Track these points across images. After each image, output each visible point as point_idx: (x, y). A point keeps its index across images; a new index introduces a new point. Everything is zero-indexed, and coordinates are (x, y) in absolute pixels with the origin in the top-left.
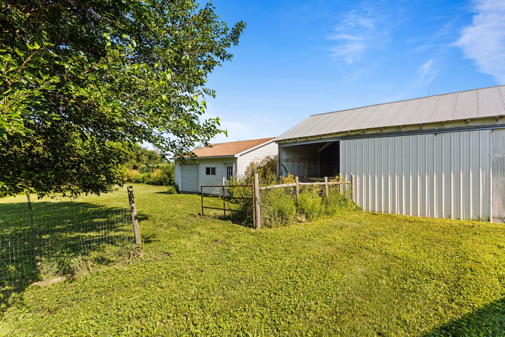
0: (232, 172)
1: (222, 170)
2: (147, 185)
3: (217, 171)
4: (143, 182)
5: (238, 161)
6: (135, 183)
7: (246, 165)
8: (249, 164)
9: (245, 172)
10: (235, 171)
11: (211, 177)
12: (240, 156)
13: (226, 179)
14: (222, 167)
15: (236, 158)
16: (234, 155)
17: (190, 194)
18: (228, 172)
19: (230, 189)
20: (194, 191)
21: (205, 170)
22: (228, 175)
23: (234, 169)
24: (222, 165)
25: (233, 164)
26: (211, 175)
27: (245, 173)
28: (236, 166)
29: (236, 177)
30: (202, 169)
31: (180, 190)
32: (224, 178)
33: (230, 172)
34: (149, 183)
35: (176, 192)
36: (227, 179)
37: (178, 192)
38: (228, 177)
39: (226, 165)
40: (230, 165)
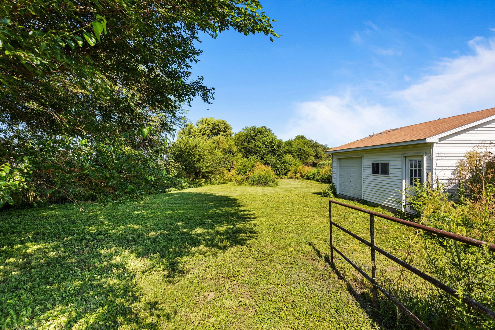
0: (420, 171)
1: (400, 167)
2: (315, 182)
3: (391, 169)
4: (313, 178)
5: (435, 150)
6: (306, 179)
7: (457, 158)
8: (463, 155)
9: (452, 171)
10: (427, 170)
11: (381, 178)
12: (440, 140)
13: (408, 184)
14: (400, 162)
15: (431, 145)
16: (425, 139)
17: (349, 199)
18: (411, 171)
19: (415, 204)
20: (356, 196)
21: (371, 167)
22: (411, 175)
23: (425, 165)
24: (400, 159)
25: (422, 156)
26: (380, 175)
27: (453, 173)
28: (430, 160)
29: (430, 180)
30: (367, 164)
31: (338, 192)
32: (404, 181)
33: (416, 171)
34: (317, 180)
35: (332, 195)
36: (411, 184)
37: (336, 196)
38: (411, 179)
39: (408, 159)
40: (419, 159)
